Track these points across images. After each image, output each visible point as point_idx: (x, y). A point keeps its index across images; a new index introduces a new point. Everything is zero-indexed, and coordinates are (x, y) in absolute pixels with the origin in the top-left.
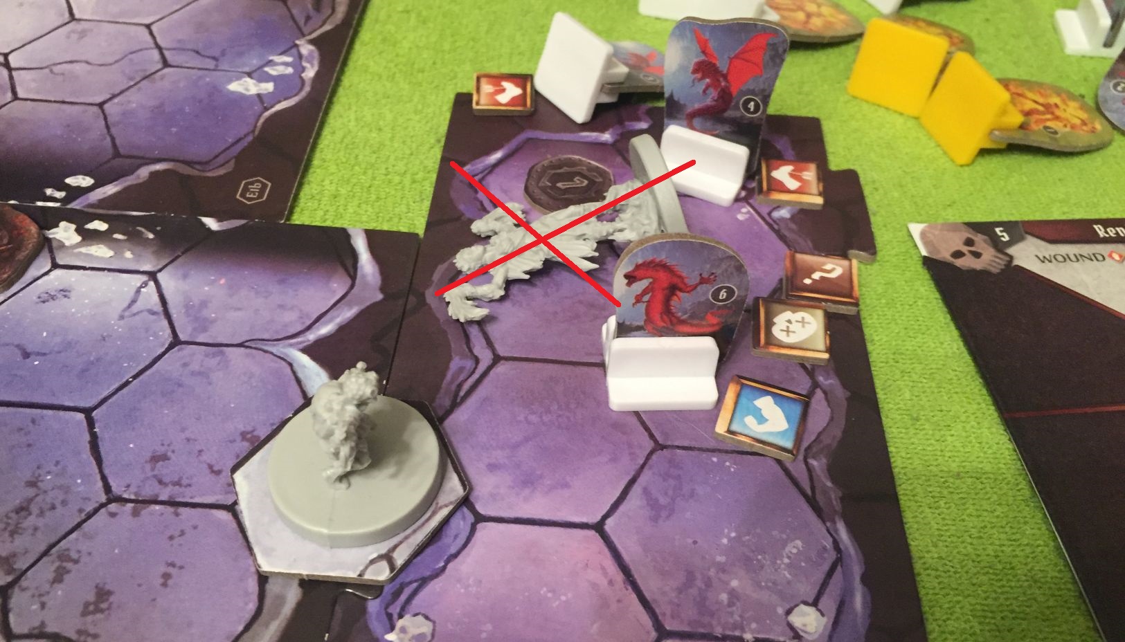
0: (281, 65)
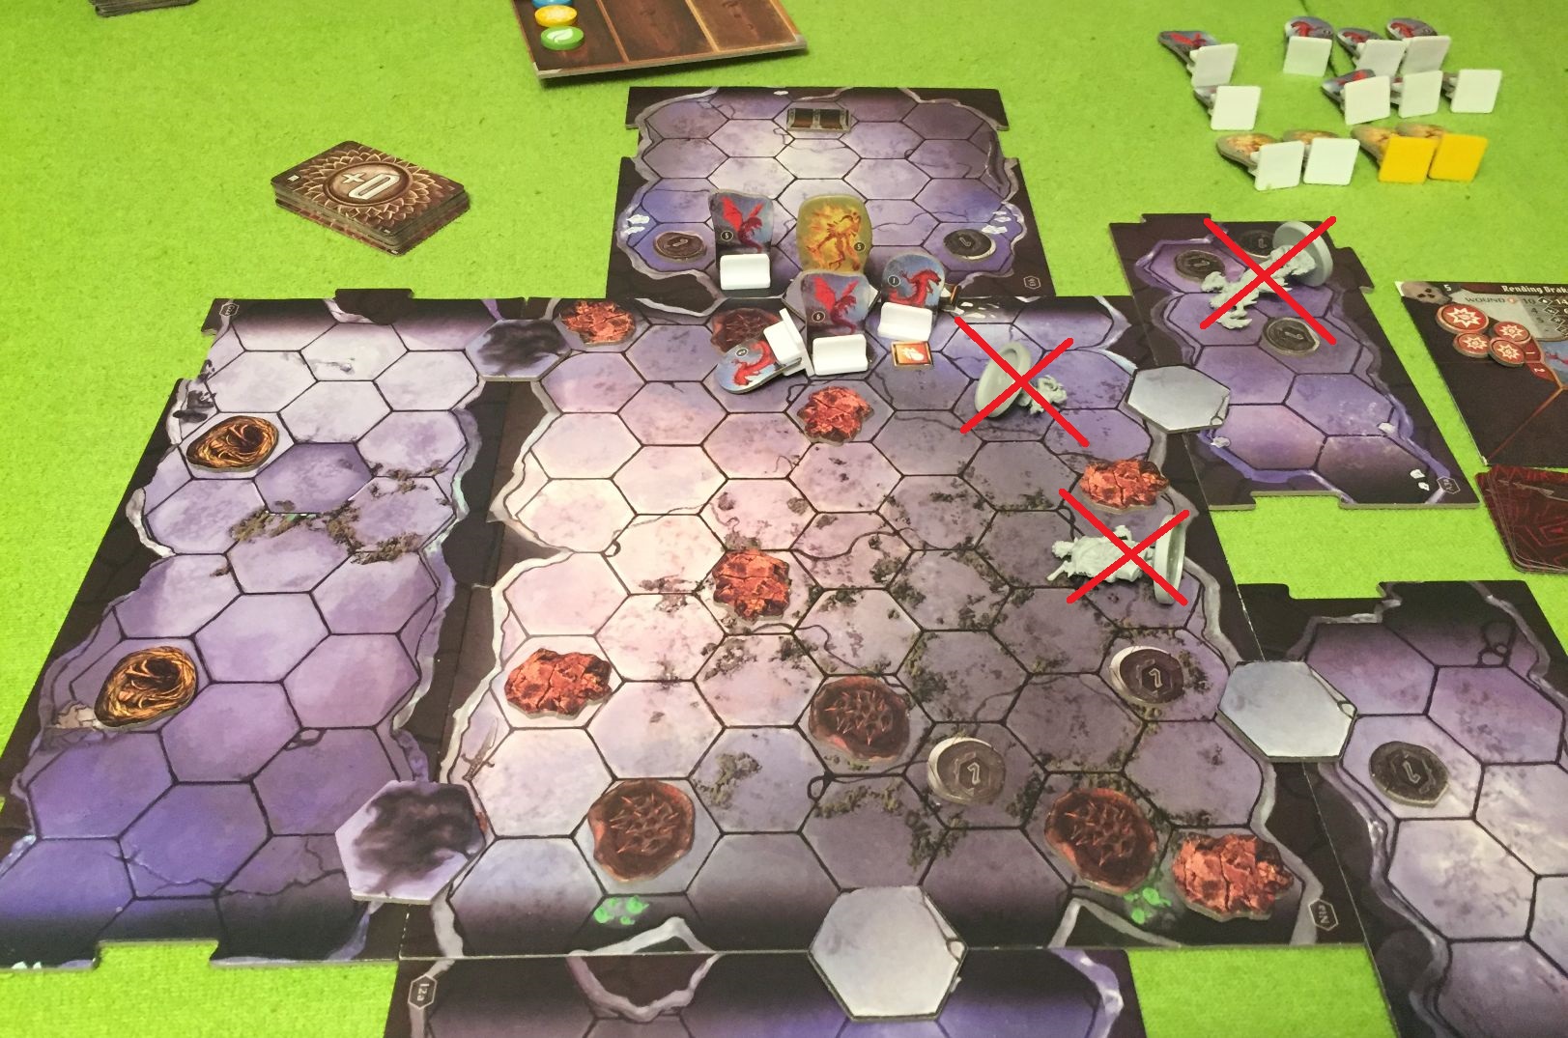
0: (1002, 217)
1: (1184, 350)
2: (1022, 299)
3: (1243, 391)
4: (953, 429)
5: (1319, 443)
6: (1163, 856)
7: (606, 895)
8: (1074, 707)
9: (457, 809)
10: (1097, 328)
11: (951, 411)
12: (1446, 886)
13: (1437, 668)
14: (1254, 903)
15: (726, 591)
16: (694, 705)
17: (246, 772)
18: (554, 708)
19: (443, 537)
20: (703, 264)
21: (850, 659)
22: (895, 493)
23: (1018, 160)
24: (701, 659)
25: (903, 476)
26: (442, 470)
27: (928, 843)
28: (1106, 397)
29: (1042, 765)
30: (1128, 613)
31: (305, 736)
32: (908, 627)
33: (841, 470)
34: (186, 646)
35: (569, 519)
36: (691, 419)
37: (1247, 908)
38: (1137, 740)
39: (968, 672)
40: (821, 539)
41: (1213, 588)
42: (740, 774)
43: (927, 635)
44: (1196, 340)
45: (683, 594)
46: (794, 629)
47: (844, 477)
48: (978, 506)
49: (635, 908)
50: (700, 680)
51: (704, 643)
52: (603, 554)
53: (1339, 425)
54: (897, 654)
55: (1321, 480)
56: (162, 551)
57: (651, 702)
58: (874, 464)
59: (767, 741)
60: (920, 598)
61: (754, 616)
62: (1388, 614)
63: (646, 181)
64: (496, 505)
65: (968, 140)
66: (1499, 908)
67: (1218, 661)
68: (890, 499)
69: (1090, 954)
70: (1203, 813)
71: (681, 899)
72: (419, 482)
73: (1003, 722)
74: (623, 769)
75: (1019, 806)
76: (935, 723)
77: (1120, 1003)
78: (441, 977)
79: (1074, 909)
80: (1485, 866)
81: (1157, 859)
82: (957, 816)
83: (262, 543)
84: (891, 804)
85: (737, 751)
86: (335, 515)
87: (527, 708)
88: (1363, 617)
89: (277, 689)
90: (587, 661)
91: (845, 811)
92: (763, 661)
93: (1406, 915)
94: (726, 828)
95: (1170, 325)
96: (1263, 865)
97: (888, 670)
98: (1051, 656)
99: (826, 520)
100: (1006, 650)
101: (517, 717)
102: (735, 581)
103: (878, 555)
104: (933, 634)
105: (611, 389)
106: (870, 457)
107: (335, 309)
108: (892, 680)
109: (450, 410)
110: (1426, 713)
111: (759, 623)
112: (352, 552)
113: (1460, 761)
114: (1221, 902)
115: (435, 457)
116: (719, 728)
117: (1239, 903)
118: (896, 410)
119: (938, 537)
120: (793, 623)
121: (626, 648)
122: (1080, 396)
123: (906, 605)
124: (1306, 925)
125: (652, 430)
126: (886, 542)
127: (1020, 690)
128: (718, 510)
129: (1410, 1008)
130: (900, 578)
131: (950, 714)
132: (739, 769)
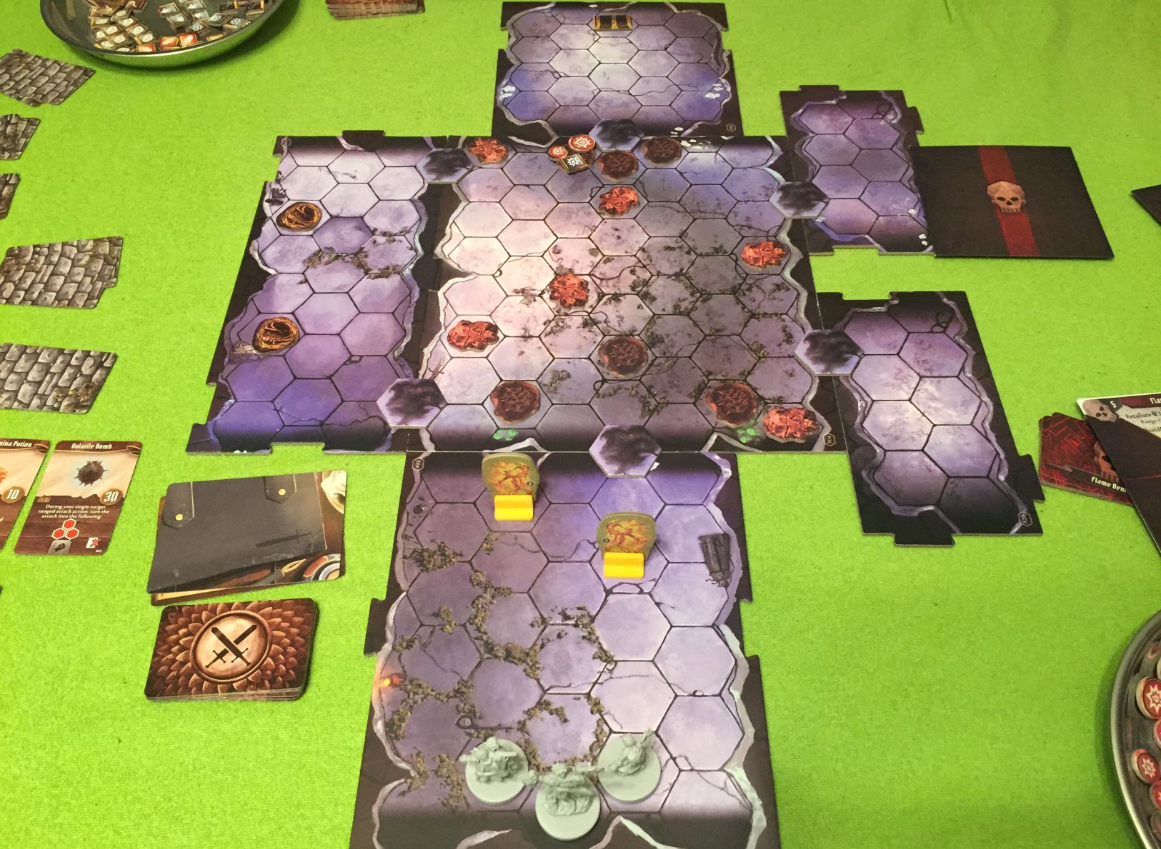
0: (718, 87)
1: (810, 168)
2: (724, 137)
3: (838, 191)
4: (679, 212)
5: (874, 220)
6: (758, 416)
7: (498, 428)
8: (726, 350)
9: (431, 389)
10: (763, 155)
11: (679, 202)
12: (889, 428)
13: (909, 333)
14: (798, 435)
15: (556, 294)
16: (540, 348)
17: (328, 374)
18: (472, 347)
19: (412, 266)
20: (546, 117)
21: (617, 328)
22: (645, 246)
23: (731, 51)
24: (543, 327)
25: (650, 237)
26: (408, 232)
27: (649, 410)
28: (763, 194)
29: (706, 376)
30: (759, 307)
31: (353, 359)
32: (647, 313)
33: (617, 233)
34: (291, 317)
35: (476, 258)
36: (538, 206)
37: (794, 437)
38: (755, 364)
39: (675, 334)
40: (606, 269)
41: (804, 294)
42: (561, 379)
43: (656, 317)
44: (818, 162)
45: (534, 296)
46: (589, 314)
47: (619, 237)
48: (688, 253)
49: (512, 434)
50: (542, 336)
51: (545, 320)
52: (493, 276)
53: (887, 210)
54: (640, 326)
55: (871, 239)
56: (272, 272)
57: (518, 346)
58: (635, 230)
59: (575, 364)
60: (654, 299)
61: (570, 307)
62: (891, 307)
63: (513, 65)
64: (438, 251)
65: (703, 38)
66: (913, 438)
67: (800, 329)
68: (642, 249)
69: (719, 455)
70: (781, 397)
71: (534, 431)
72: (397, 238)
73: (690, 357)
74: (505, 376)
75: (694, 394)
76: (657, 358)
77: (730, 474)
78: (426, 459)
79: (714, 437)
80: (910, 421)
81: (756, 416)
82: (664, 398)
83: (321, 268)
84: (633, 393)
85: (560, 368)
86: (356, 254)
87: (459, 347)
88: (877, 309)
89: (337, 337)
90: (486, 325)
91: (611, 395)
92: (574, 328)
93: (868, 440)
94: (554, 402)
95: (805, 153)
96: (806, 420)
97: (635, 333)
98: (718, 327)
99: (608, 259)
100: (696, 324)
101: (454, 351)
102: (561, 290)
103: (634, 277)
104: (659, 316)
105: (495, 189)
106: (633, 227)
107: (343, 142)
108: (637, 337)
109: (410, 200)
110: (898, 354)
111: (572, 310)
112: (366, 273)
113: (910, 375)
114: (783, 434)
115: (404, 225)
116: (552, 359)
117: (792, 435)
118: (649, 202)
119: (666, 268)
120: (589, 310)
121: (505, 321)
122: (750, 194)
123: (647, 302)
124: (821, 443)
125: (518, 211)
126: (639, 271)
127: (700, 343)
128: (552, 254)
129: (862, 477)
130: (645, 289)
131: (665, 353)
132: (560, 377)
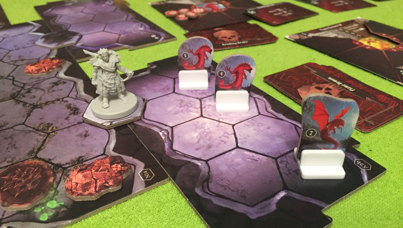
1: (63, 27)
3: (89, 31)
5: (118, 37)
6: (58, 183)
8: (9, 140)
10: (27, 29)
12: (198, 142)
13: (174, 79)
14: (111, 184)
28: (30, 43)
30: (40, 100)
37: (107, 187)
38: (44, 141)
41: (80, 83)
44: (68, 24)
53: (124, 32)
55: (120, 44)
62: (152, 70)
66: (222, 141)
67: (83, 102)
70: (81, 157)
80: (211, 129)
81: (55, 186)
88: (143, 73)
93: (185, 159)
95: (58, 22)
96: (114, 166)
110: (174, 92)
113: (191, 101)
114: (92, 190)
117: (104, 187)
122: (20, 46)
124: (139, 182)
129: (197, 195)
